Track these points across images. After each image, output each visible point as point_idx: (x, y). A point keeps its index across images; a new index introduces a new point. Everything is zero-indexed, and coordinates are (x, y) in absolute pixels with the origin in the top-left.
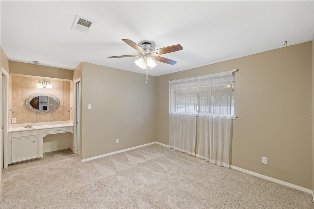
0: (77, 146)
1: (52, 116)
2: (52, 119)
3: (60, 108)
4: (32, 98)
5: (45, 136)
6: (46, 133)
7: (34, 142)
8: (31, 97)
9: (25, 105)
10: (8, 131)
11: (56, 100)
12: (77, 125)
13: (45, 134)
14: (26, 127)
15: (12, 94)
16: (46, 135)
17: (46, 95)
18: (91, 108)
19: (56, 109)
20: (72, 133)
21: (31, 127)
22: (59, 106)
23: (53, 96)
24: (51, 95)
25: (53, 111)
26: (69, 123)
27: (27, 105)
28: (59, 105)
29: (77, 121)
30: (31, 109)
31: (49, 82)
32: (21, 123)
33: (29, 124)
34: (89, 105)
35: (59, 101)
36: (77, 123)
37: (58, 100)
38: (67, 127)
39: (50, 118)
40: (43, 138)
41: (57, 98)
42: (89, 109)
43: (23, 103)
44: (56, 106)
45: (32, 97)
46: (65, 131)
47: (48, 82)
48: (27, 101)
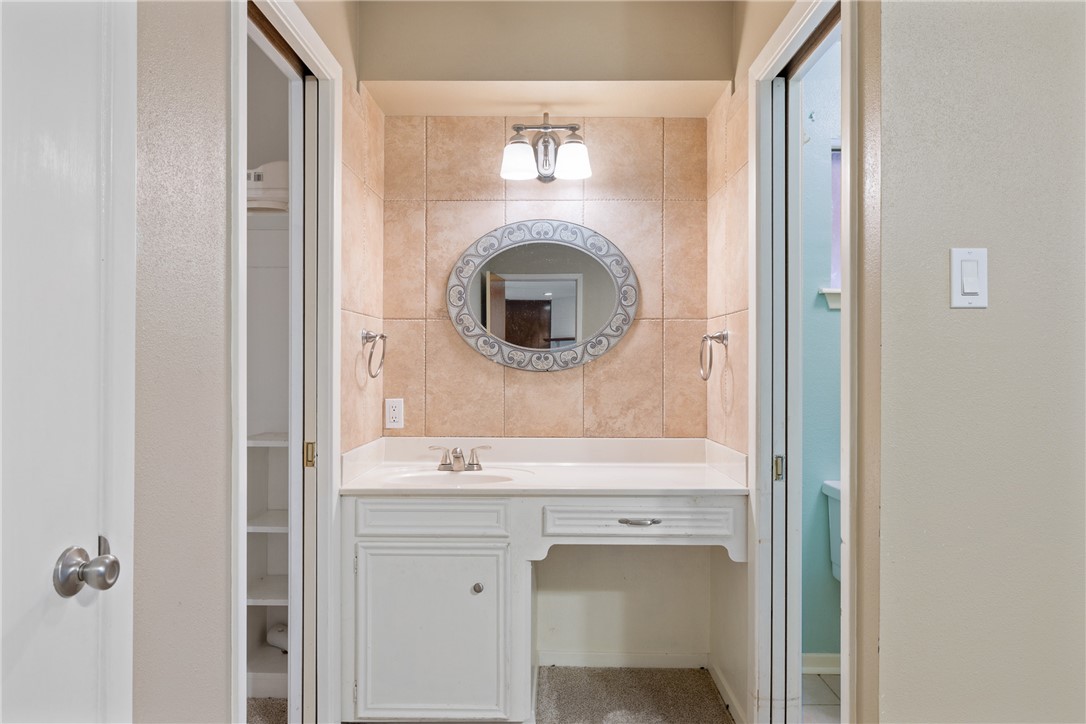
0: (778, 693)
1: (592, 397)
2: (590, 420)
3: (643, 335)
4: (477, 261)
5: (541, 555)
6: (550, 530)
7: (477, 589)
8: (472, 251)
9: (443, 313)
10: (337, 487)
11: (616, 270)
12: (780, 485)
13: (544, 534)
14: (446, 466)
15: (386, 235)
16: (554, 549)
17: (557, 237)
18: (982, 301)
19: (613, 341)
20: (735, 556)
21: (470, 467)
22: (637, 320)
23: (600, 242)
24: (587, 233)
25: (595, 357)
26: (700, 456)
27: (453, 312)
28: (631, 311)
29: (780, 451)
30: (472, 341)
31: (573, 128)
32: (428, 433)
33: (464, 445)
34: (958, 253)
35: (631, 280)
36: (780, 468)
37: (628, 270)
38: (696, 497)
39: (580, 407)
40: (535, 564)
41: (621, 258)
42: (958, 300)
43: (434, 294)
44: (617, 321)
45: (482, 253)
46: (678, 530)
47: (564, 133)
48: (454, 280)
